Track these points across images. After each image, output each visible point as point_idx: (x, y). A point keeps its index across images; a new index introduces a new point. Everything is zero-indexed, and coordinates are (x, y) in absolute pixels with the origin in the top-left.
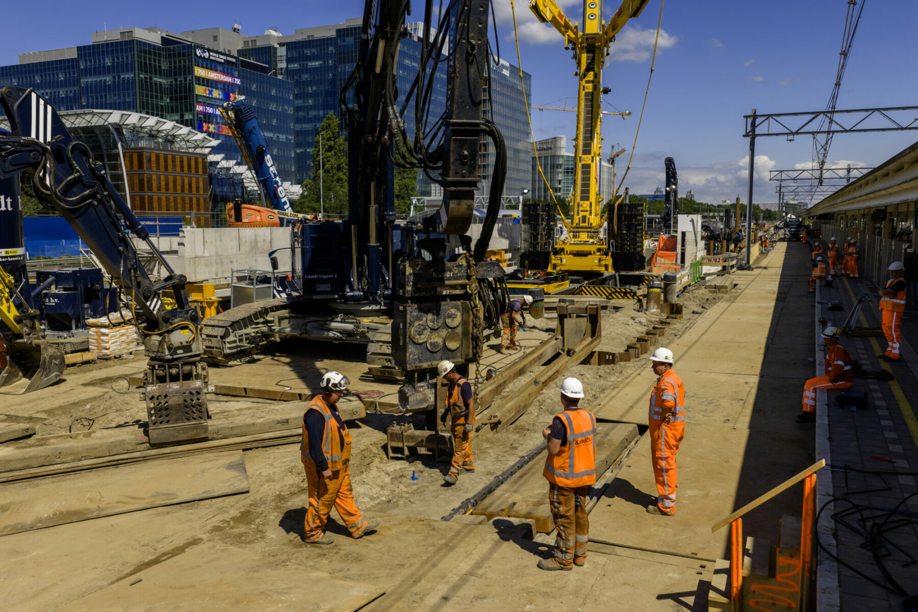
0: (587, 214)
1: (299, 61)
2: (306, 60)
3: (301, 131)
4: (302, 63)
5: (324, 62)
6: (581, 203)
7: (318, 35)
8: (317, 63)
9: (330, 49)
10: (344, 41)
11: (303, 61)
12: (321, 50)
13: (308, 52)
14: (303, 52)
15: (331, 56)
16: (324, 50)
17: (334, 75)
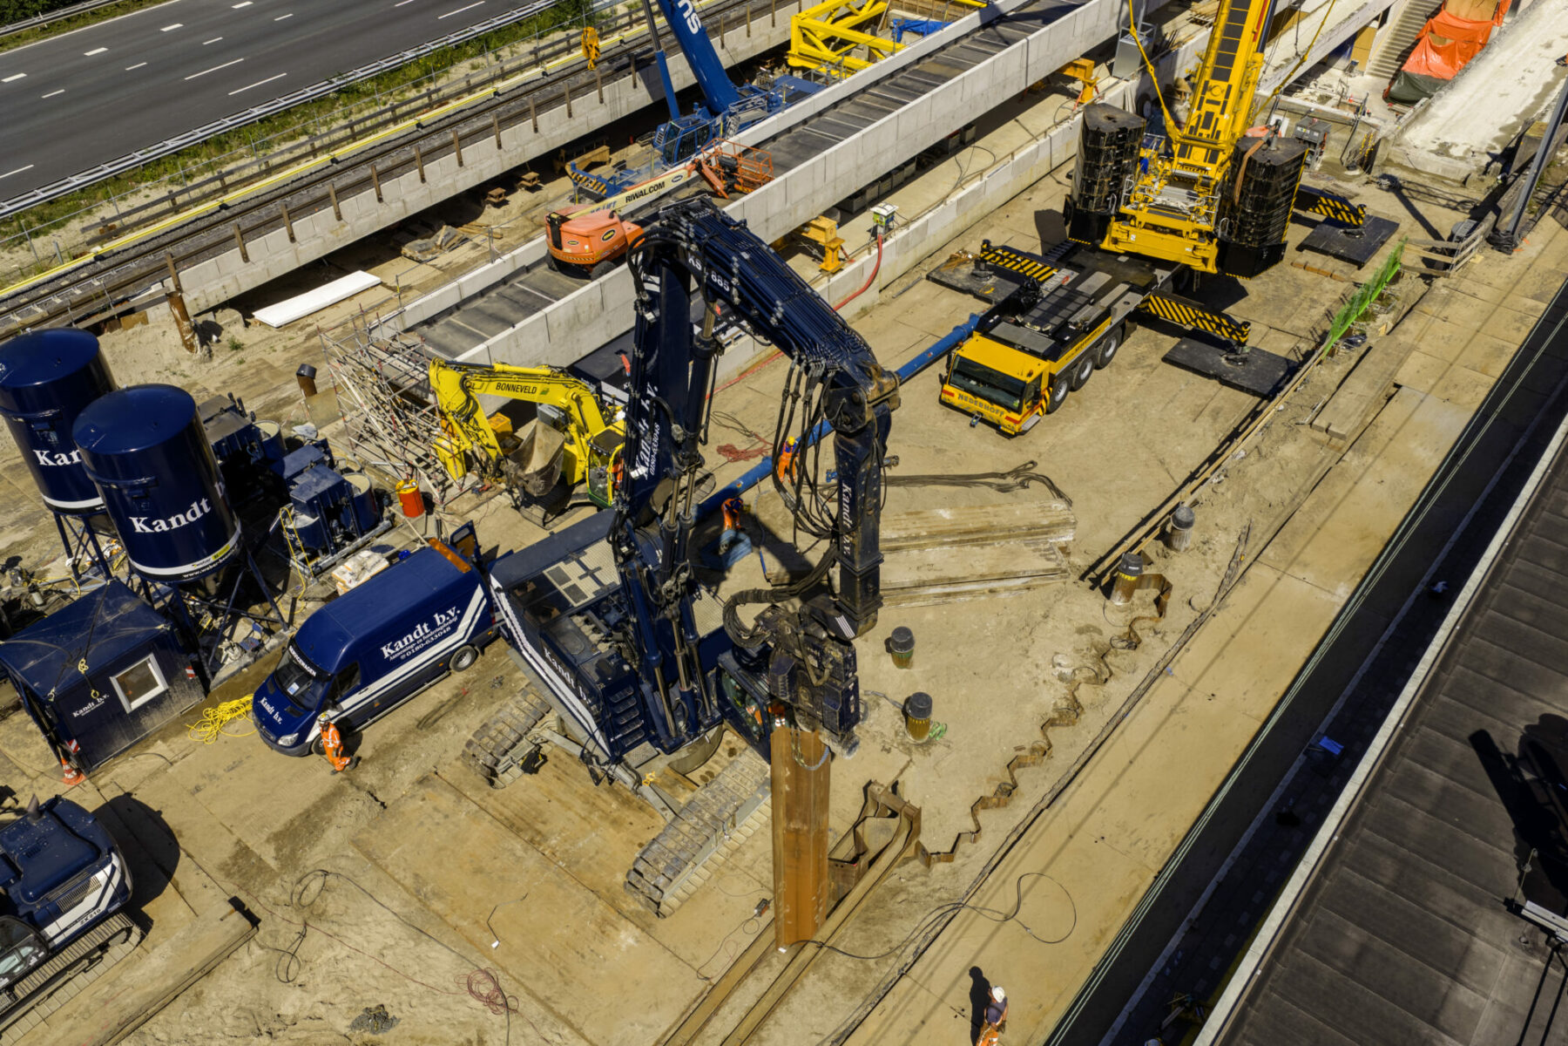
0: (1217, 109)
6: (1212, 83)
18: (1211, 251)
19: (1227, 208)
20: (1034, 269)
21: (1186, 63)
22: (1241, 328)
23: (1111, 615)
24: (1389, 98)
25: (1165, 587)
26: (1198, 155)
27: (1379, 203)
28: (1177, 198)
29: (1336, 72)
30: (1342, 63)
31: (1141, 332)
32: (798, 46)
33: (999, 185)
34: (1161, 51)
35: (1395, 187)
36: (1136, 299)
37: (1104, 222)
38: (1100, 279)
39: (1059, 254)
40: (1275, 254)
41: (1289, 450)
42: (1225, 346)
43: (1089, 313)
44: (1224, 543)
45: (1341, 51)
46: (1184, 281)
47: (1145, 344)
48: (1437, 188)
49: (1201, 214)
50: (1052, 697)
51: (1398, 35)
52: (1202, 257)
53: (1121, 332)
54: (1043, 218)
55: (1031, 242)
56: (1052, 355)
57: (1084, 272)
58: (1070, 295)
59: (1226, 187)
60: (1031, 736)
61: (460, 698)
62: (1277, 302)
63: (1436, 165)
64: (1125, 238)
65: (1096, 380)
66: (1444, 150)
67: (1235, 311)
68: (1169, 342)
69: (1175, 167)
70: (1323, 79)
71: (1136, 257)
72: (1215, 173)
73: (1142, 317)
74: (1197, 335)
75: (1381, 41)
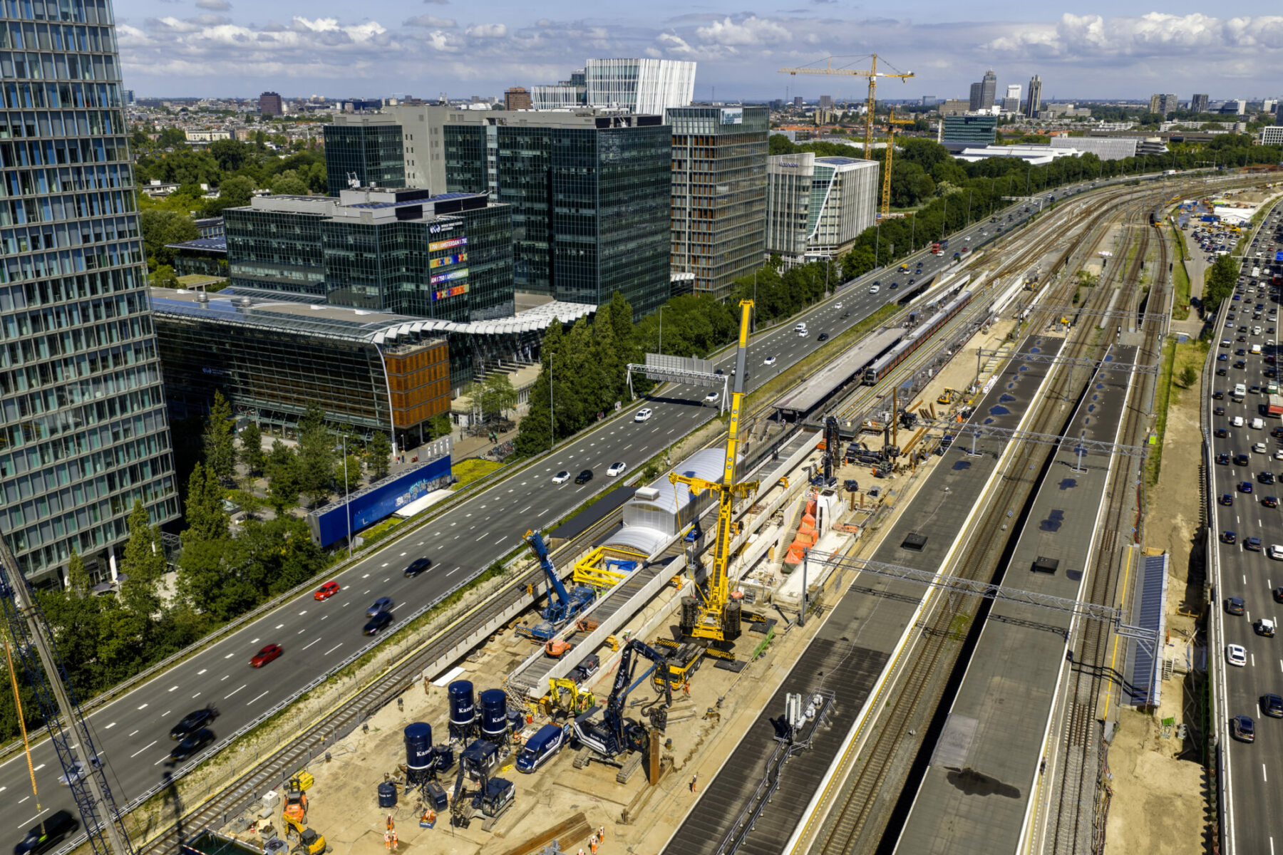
6: (715, 583)
11: (515, 148)
13: (521, 140)
18: (721, 634)
19: (724, 623)
20: (673, 644)
21: (709, 570)
22: (732, 655)
23: (708, 723)
24: (783, 572)
25: (718, 715)
26: (714, 607)
27: (770, 613)
28: (710, 620)
29: (764, 562)
30: (765, 560)
31: (706, 660)
32: (576, 574)
33: (657, 619)
34: (700, 568)
35: (777, 608)
36: (703, 650)
37: (691, 629)
38: (692, 645)
39: (679, 639)
40: (739, 633)
41: (746, 683)
42: (731, 661)
43: (691, 654)
44: (732, 706)
45: (765, 555)
46: (716, 644)
47: (708, 663)
48: (791, 607)
49: (716, 624)
50: (697, 740)
51: (783, 548)
52: (720, 636)
53: (701, 659)
54: (673, 628)
55: (670, 636)
56: (683, 667)
57: (688, 644)
58: (685, 650)
59: (722, 616)
60: (693, 747)
61: (560, 759)
62: (744, 647)
63: (789, 600)
64: (698, 633)
65: (696, 674)
66: (791, 595)
67: (731, 651)
68: (715, 661)
69: (709, 611)
70: (760, 566)
71: (702, 638)
72: (719, 612)
73: (706, 655)
74: (723, 659)
75: (777, 551)
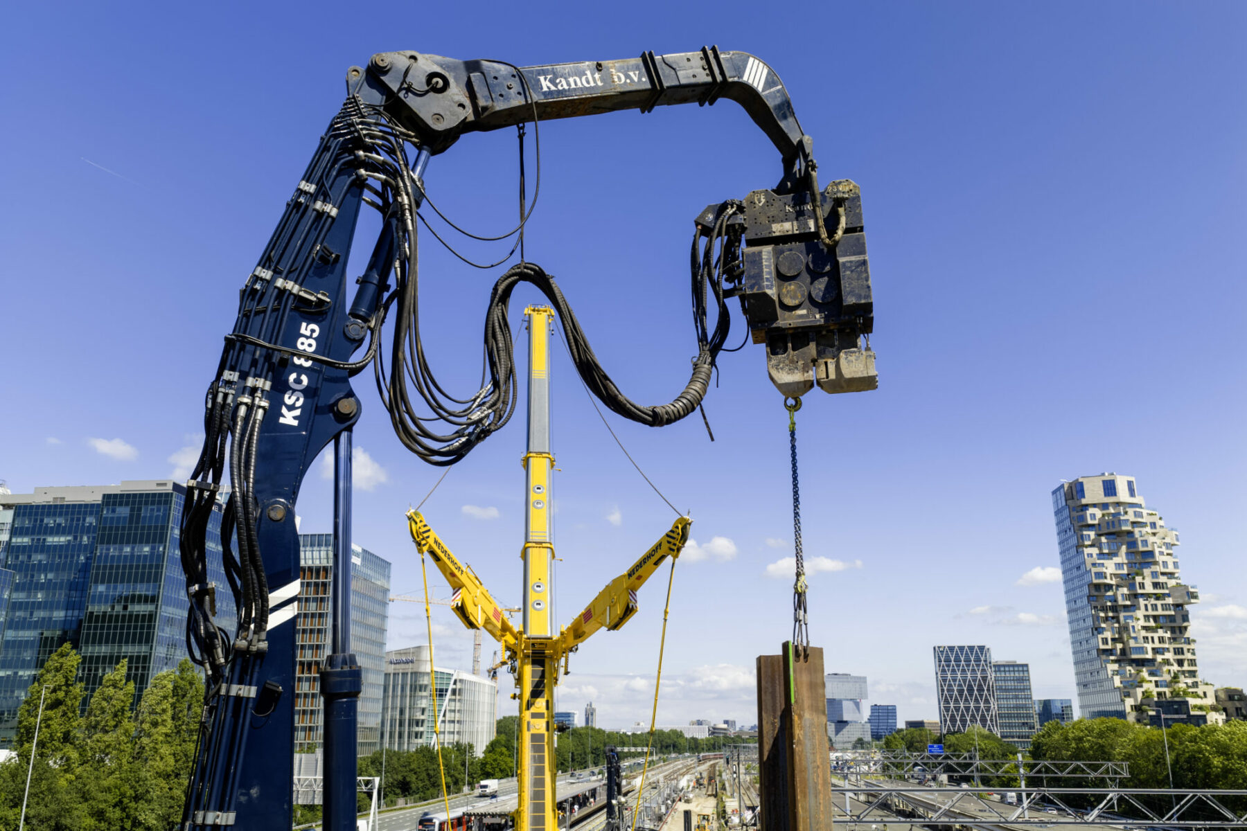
1: (33, 533)
2: (45, 533)
3: (14, 642)
4: (36, 537)
5: (75, 538)
7: (71, 498)
8: (62, 539)
9: (88, 520)
10: (114, 511)
11: (39, 533)
12: (72, 520)
13: (50, 522)
14: (42, 521)
15: (89, 530)
16: (78, 520)
17: (87, 559)
